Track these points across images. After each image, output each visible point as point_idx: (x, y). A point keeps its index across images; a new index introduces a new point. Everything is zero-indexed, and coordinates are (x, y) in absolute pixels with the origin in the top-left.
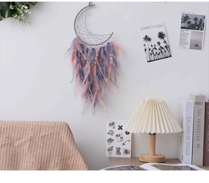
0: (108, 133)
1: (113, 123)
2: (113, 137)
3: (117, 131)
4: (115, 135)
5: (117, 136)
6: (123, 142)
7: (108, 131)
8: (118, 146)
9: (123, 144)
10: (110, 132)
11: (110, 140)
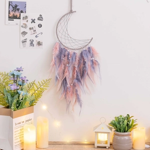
0: (22, 26)
1: (27, 17)
2: (27, 30)
3: (30, 25)
4: (28, 28)
5: (30, 29)
6: (35, 35)
7: (22, 25)
8: (31, 39)
9: (36, 37)
10: (24, 26)
11: (24, 33)
